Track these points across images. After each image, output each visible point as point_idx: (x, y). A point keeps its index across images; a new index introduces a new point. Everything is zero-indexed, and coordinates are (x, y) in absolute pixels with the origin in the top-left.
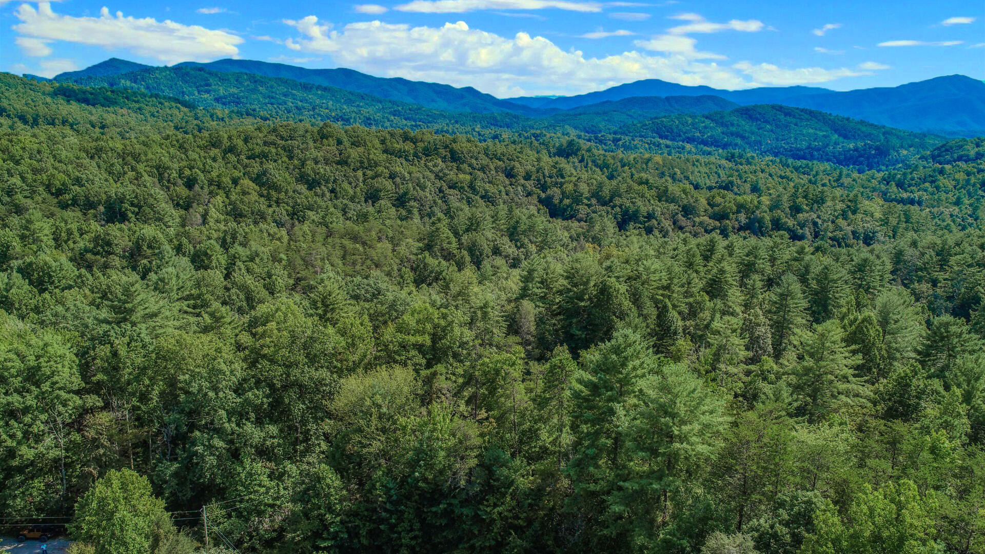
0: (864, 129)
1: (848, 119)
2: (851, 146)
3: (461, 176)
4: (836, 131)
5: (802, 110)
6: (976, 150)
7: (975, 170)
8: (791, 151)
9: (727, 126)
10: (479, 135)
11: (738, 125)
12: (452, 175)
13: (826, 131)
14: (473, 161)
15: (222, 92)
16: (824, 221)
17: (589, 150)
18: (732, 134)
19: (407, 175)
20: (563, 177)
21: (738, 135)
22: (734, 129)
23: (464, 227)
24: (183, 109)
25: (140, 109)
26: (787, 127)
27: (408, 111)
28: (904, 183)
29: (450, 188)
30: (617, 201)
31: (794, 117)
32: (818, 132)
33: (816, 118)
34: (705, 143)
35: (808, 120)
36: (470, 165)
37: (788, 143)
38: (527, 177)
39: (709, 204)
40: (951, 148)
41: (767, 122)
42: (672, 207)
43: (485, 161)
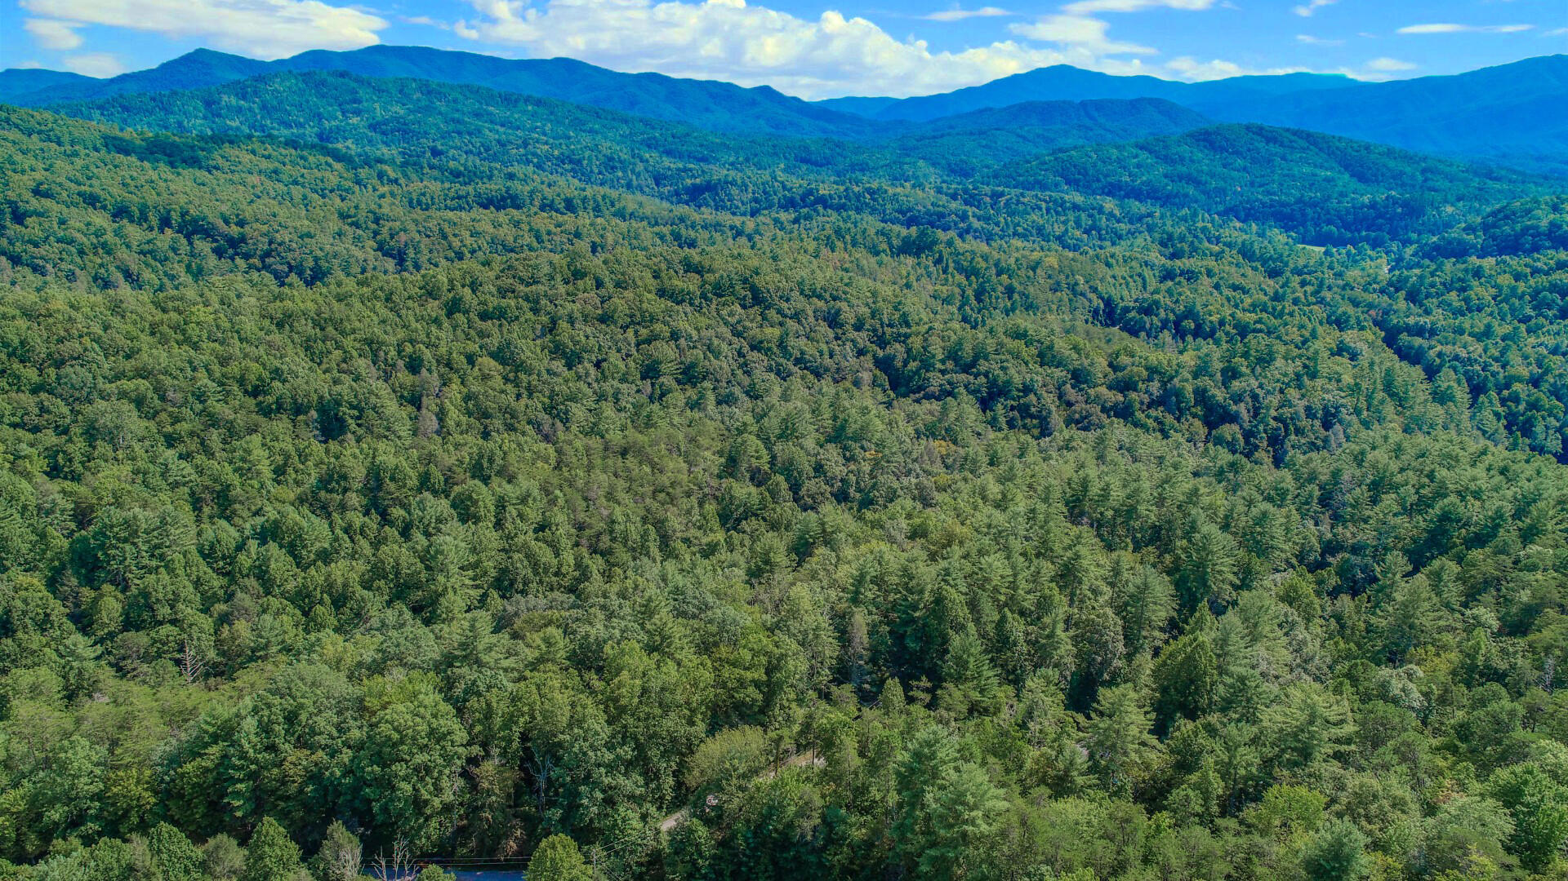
0: (1392, 164)
1: (1367, 148)
2: (1366, 199)
3: (768, 331)
4: (1346, 167)
5: (1295, 133)
6: (1552, 217)
7: (1528, 270)
8: (1271, 206)
9: (1173, 162)
10: (784, 187)
11: (1192, 161)
12: (755, 331)
13: (1331, 169)
14: (785, 305)
15: (379, 113)
16: (1268, 392)
17: (950, 243)
18: (1181, 178)
19: (694, 333)
20: (908, 325)
21: (1190, 179)
22: (1183, 169)
23: (777, 432)
24: (338, 166)
25: (275, 172)
26: (1269, 161)
27: (670, 139)
28: (1419, 291)
29: (753, 348)
30: (983, 366)
31: (1282, 145)
32: (1318, 171)
33: (1315, 144)
34: (1137, 194)
35: (1303, 149)
36: (779, 312)
37: (1269, 193)
38: (858, 327)
39: (1110, 365)
40: (1514, 213)
41: (1237, 153)
42: (1059, 373)
43: (798, 302)
